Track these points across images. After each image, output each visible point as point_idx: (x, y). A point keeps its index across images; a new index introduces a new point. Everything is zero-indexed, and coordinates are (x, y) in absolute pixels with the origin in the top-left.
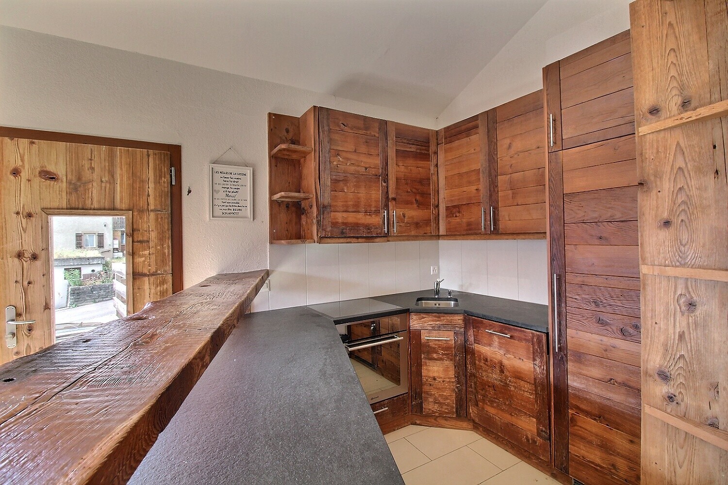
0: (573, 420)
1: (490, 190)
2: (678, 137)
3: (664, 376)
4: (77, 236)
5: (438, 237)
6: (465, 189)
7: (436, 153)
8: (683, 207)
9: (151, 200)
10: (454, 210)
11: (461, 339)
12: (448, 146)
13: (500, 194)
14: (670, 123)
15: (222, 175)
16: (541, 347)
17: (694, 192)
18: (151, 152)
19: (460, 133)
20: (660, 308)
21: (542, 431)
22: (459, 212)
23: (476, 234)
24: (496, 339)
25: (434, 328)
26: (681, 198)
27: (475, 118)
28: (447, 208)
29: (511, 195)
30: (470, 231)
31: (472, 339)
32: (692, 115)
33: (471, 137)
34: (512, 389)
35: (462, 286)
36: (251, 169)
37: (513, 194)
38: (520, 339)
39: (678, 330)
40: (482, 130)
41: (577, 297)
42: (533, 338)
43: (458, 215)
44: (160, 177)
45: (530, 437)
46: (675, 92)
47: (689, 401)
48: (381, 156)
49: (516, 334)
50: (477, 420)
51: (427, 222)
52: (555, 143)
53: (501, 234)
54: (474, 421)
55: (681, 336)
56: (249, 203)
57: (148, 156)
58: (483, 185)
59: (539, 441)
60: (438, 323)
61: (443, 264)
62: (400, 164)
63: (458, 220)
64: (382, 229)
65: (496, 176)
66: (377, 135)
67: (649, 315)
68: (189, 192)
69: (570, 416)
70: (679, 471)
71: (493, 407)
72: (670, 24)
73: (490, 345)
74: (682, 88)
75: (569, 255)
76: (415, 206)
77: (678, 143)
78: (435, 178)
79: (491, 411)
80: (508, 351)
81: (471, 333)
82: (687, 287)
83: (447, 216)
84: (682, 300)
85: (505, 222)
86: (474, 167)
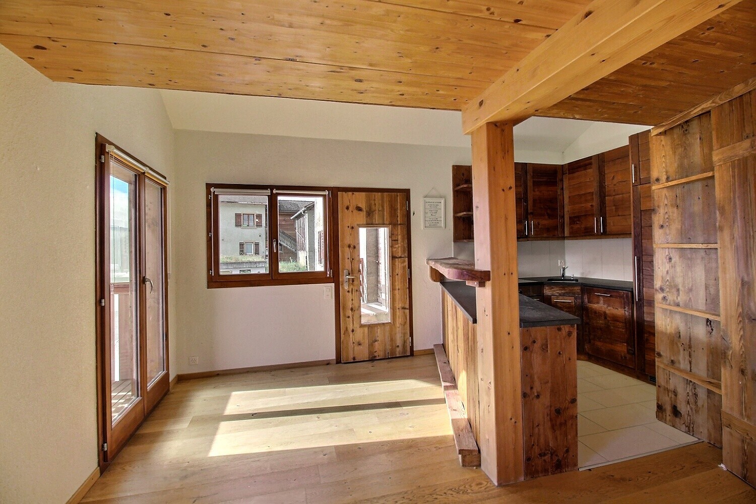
0: (647, 340)
1: (600, 206)
2: (665, 191)
3: (662, 289)
4: (240, 245)
5: (564, 238)
6: (583, 205)
7: (562, 180)
8: (667, 220)
9: (399, 219)
10: (575, 220)
11: (579, 301)
12: (571, 175)
13: (607, 208)
14: (661, 186)
15: (429, 204)
16: (628, 300)
17: (671, 214)
18: (398, 194)
19: (580, 167)
20: (660, 262)
21: (630, 350)
22: (579, 221)
23: (591, 235)
24: (601, 298)
25: (560, 295)
26: (666, 216)
27: (590, 158)
28: (570, 218)
29: (614, 210)
30: (587, 233)
31: (586, 300)
32: (670, 184)
33: (587, 171)
34: (612, 328)
35: (583, 274)
36: (444, 199)
37: (616, 208)
38: (616, 297)
39: (666, 270)
40: (595, 166)
41: (649, 269)
42: (623, 295)
43: (578, 222)
44: (402, 207)
45: (623, 355)
46: (664, 173)
47: (670, 298)
48: (523, 186)
49: (613, 294)
50: (590, 352)
51: (556, 228)
52: (635, 180)
53: (609, 235)
54: (588, 354)
55: (667, 272)
56: (442, 219)
57: (397, 196)
58: (595, 203)
59: (628, 356)
60: (563, 291)
61: (568, 258)
62: (536, 190)
63: (578, 226)
64: (524, 233)
65: (605, 197)
66: (520, 173)
67: (657, 265)
68: (414, 214)
69: (646, 338)
70: (668, 327)
71: (600, 341)
72: (663, 145)
73: (598, 303)
74: (667, 172)
75: (644, 245)
76: (547, 217)
77: (665, 195)
78: (561, 197)
79: (599, 344)
80: (609, 305)
81: (586, 297)
82: (669, 252)
83: (570, 224)
84: (668, 257)
85: (611, 227)
86: (590, 190)
